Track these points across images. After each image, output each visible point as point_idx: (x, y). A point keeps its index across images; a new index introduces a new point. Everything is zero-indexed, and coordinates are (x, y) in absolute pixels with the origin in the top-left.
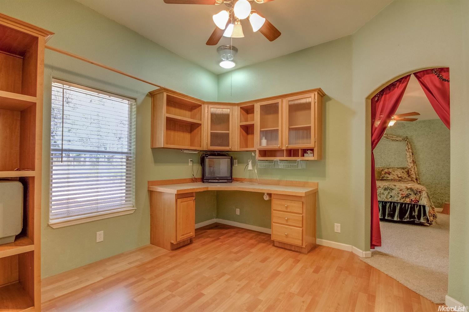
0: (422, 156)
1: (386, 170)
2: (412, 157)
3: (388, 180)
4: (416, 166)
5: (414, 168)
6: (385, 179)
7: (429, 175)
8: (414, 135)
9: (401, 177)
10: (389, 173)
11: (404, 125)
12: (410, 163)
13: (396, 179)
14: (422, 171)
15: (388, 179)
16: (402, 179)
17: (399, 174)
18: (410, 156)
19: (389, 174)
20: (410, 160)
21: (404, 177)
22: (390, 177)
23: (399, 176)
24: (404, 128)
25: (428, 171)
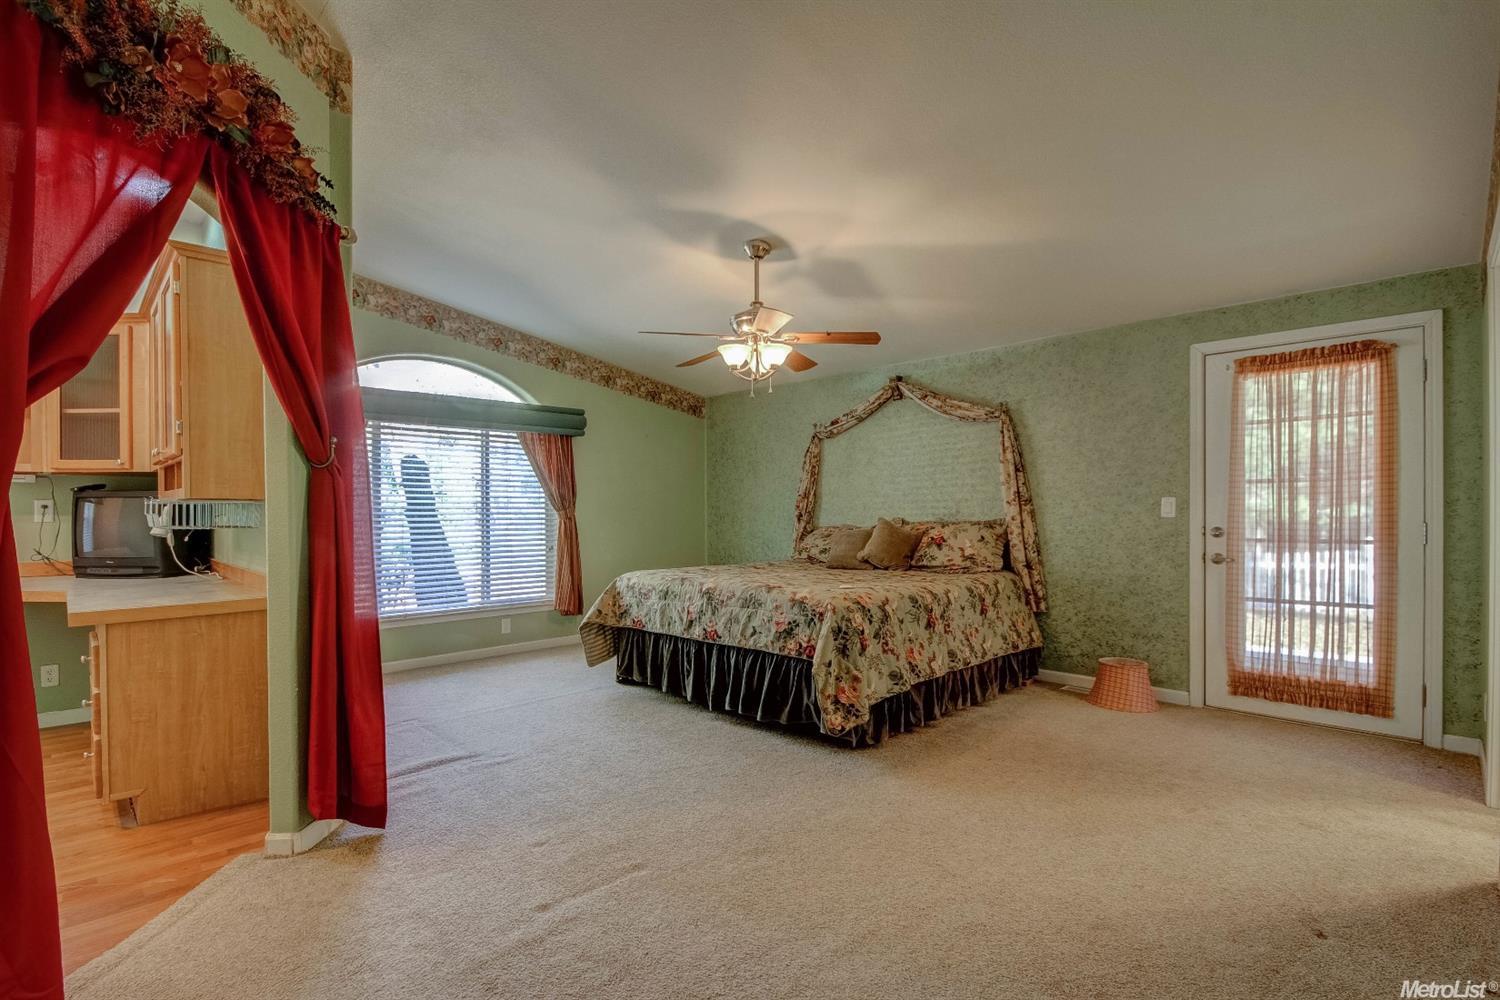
0: (1052, 476)
1: (934, 533)
2: (1013, 482)
3: (933, 567)
4: (1032, 514)
5: (1022, 522)
6: (925, 563)
7: (1073, 551)
8: (1027, 398)
9: (971, 558)
10: (939, 543)
11: (1000, 360)
12: (1008, 502)
13: (954, 565)
14: (1052, 532)
15: (934, 563)
16: (974, 563)
17: (968, 544)
18: (1009, 475)
19: (939, 546)
20: (1006, 493)
21: (981, 559)
22: (941, 557)
23: (968, 552)
24: (999, 372)
25: (1068, 532)
